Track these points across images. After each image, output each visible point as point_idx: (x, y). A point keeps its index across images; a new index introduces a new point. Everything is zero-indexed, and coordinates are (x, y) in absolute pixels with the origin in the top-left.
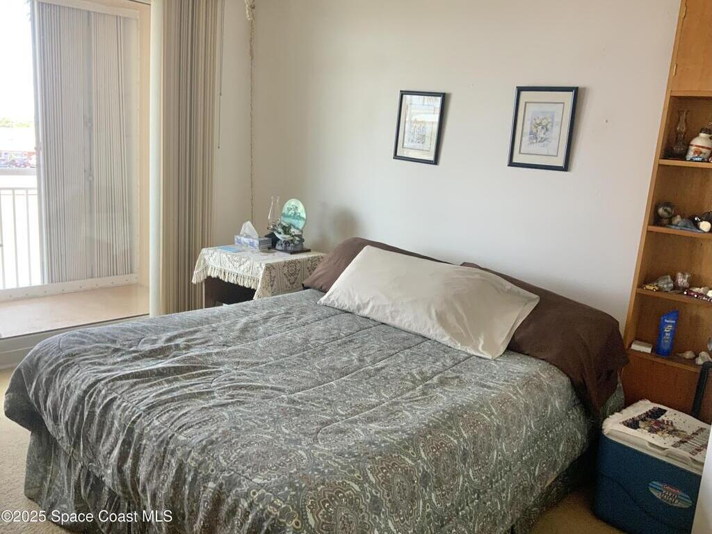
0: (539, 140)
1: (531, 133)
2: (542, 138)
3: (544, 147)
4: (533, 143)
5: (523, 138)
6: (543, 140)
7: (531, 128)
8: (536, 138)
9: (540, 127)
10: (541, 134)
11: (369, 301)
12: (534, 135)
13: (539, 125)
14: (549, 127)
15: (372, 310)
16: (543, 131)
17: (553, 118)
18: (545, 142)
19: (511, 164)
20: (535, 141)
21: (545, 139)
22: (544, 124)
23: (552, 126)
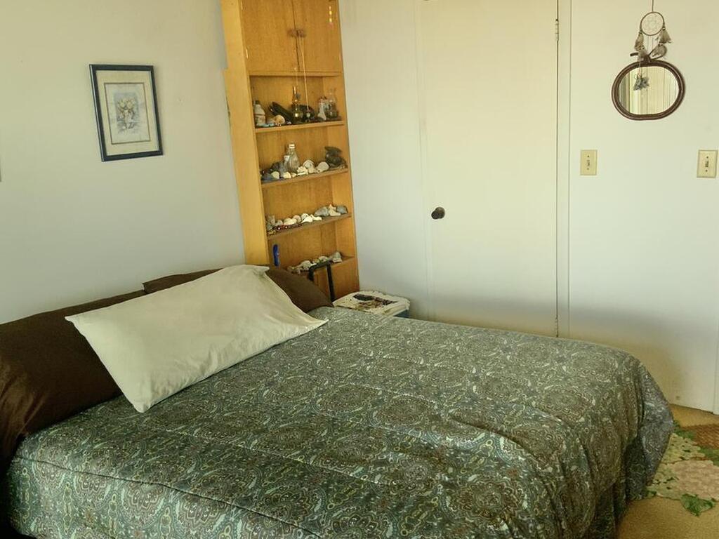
0: (128, 125)
1: (118, 119)
2: (131, 123)
3: (134, 132)
4: (123, 130)
5: (112, 126)
6: (132, 126)
7: (117, 113)
8: (125, 124)
9: (126, 111)
10: (129, 120)
11: (210, 353)
12: (122, 122)
13: (125, 108)
14: (135, 110)
15: (219, 360)
16: (131, 116)
17: (136, 100)
18: (135, 127)
19: (106, 158)
20: (124, 127)
21: (135, 124)
22: (130, 108)
23: (137, 109)
